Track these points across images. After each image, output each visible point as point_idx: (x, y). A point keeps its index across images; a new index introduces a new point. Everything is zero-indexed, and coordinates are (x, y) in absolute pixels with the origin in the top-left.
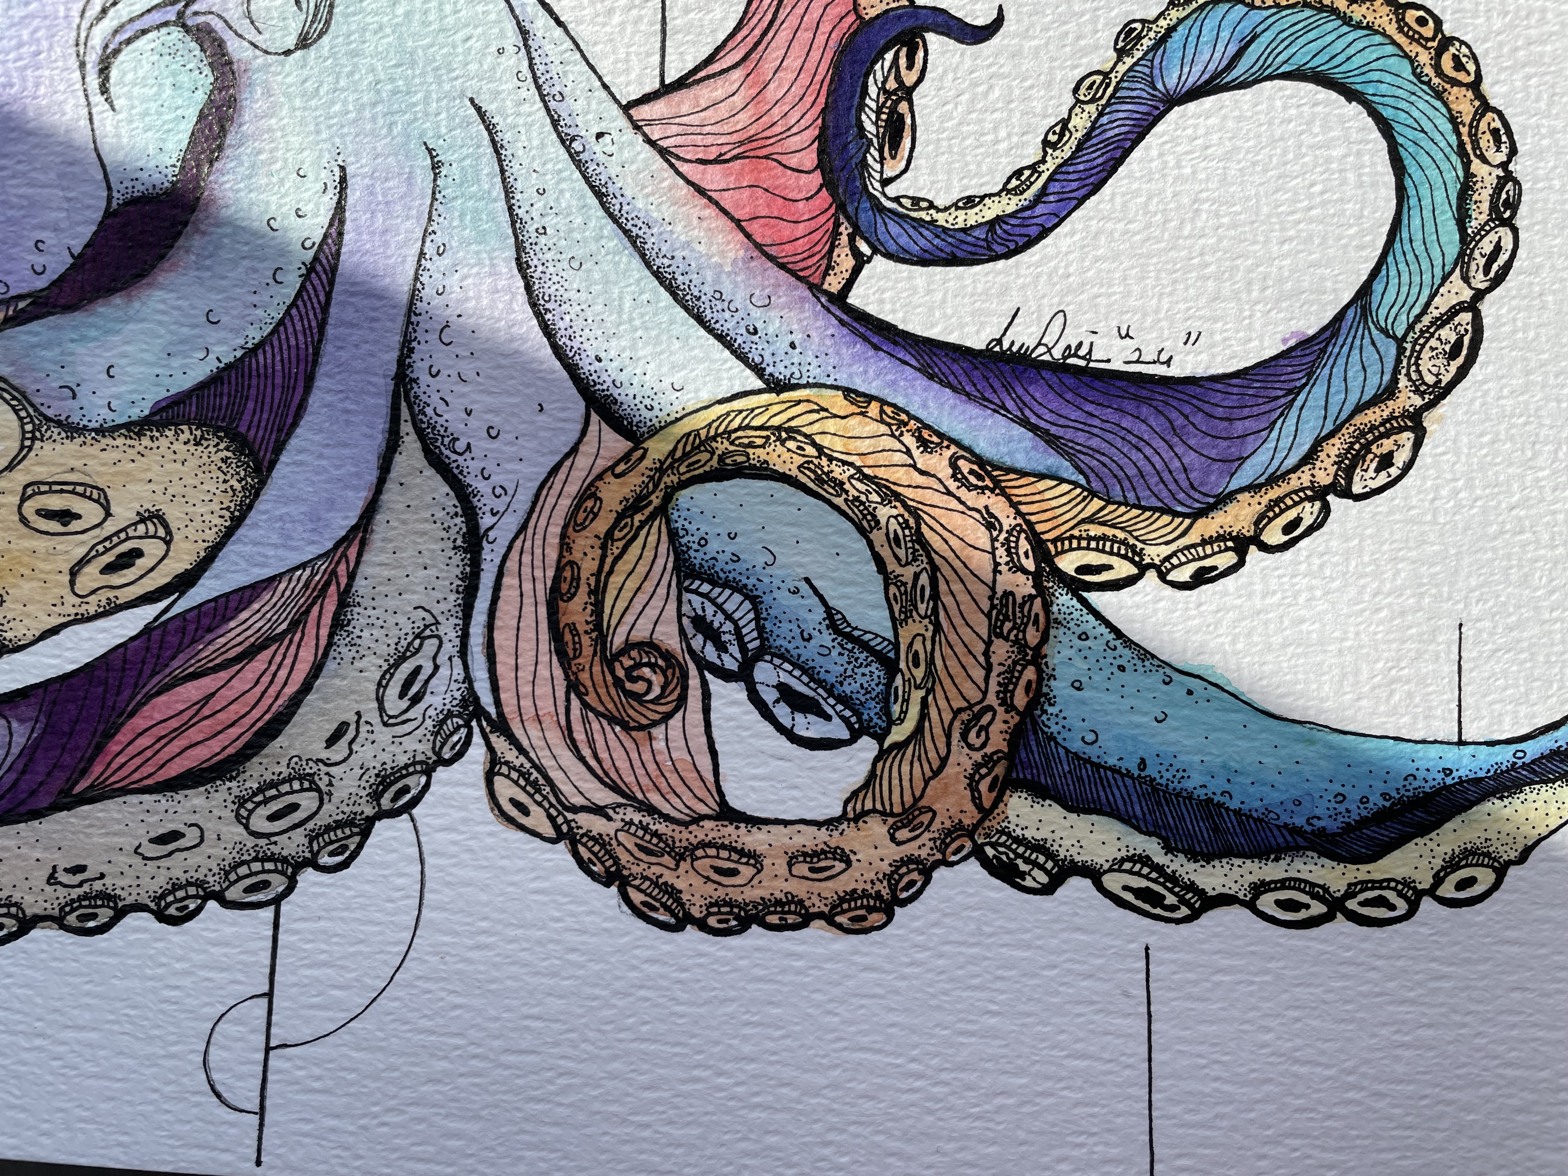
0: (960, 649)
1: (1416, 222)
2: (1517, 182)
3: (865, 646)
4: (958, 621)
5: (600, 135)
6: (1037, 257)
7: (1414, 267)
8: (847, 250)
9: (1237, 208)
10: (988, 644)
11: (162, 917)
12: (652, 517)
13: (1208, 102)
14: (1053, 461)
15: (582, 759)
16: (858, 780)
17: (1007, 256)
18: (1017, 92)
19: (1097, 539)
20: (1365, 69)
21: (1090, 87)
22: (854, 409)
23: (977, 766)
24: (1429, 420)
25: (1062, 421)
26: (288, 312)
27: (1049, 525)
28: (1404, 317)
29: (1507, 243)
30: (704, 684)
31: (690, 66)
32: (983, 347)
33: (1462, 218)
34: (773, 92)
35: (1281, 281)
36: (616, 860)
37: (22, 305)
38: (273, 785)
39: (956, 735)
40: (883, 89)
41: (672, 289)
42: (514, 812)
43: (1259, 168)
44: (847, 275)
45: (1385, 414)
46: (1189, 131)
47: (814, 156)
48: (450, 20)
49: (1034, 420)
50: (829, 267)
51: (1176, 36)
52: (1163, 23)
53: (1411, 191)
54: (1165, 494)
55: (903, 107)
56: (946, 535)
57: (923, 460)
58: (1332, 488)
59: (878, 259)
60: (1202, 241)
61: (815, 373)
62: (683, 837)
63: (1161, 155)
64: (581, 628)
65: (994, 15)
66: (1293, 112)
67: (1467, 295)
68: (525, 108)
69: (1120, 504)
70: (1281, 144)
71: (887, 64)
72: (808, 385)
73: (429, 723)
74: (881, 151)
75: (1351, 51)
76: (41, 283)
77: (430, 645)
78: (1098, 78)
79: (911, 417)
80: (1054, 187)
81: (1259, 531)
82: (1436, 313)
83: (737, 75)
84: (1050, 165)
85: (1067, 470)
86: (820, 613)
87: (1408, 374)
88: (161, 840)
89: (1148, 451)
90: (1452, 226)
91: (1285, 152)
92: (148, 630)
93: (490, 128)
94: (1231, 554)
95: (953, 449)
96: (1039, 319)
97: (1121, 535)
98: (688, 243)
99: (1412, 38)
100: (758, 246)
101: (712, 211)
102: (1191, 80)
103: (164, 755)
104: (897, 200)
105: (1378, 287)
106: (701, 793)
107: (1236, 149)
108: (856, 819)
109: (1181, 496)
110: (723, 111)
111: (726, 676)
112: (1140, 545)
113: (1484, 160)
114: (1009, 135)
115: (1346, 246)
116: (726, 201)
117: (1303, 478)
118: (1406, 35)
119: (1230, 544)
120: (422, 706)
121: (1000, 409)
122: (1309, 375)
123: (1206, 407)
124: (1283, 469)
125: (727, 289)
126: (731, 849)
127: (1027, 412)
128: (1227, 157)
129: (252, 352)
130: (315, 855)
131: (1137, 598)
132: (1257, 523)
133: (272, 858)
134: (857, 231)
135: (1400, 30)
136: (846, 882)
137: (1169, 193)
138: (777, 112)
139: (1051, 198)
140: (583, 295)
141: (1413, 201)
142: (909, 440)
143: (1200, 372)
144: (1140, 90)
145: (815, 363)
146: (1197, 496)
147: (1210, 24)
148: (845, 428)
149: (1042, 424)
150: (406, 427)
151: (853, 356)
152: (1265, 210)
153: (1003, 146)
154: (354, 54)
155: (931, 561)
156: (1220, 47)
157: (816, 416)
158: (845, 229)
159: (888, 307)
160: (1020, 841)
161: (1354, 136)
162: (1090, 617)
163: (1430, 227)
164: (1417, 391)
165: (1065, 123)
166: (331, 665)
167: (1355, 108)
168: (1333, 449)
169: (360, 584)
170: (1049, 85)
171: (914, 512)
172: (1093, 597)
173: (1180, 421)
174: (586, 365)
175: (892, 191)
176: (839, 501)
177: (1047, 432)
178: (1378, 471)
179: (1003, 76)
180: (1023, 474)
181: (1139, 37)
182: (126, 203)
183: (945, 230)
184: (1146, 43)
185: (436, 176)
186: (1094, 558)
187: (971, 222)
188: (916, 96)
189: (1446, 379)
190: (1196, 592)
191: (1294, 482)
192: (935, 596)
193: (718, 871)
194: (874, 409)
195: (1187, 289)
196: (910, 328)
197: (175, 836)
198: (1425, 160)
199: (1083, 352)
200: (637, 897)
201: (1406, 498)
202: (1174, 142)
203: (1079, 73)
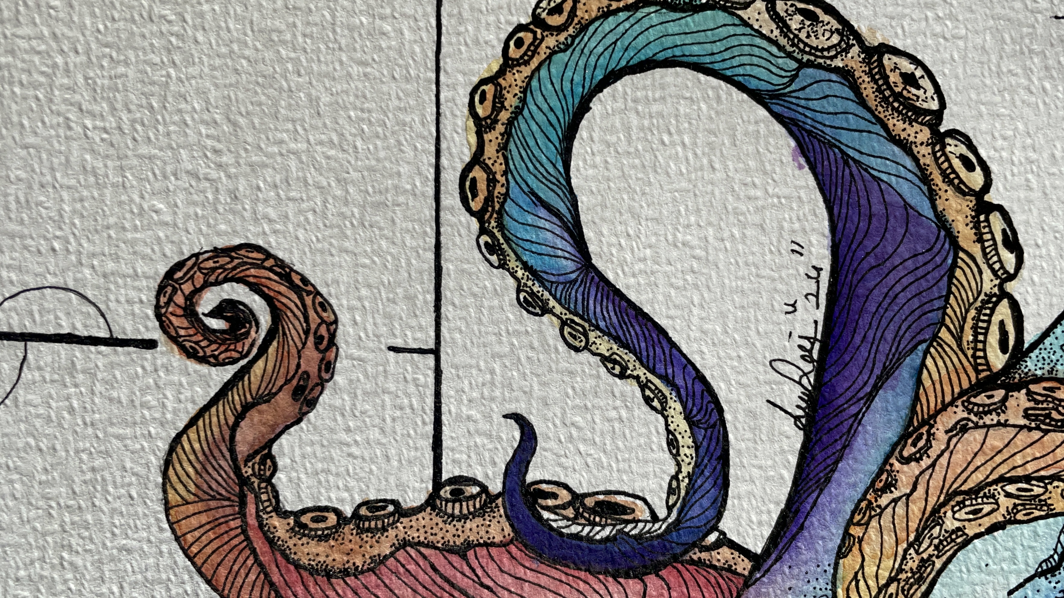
1: (696, 49)
4: (1049, 460)
6: (722, 385)
7: (736, 52)
8: (714, 553)
9: (682, 209)
13: (588, 233)
14: (905, 372)
17: (721, 411)
18: (578, 401)
19: (976, 334)
20: (561, 95)
21: (574, 337)
22: (855, 550)
24: (873, 40)
25: (870, 364)
27: (963, 377)
28: (780, 61)
32: (801, 433)
33: (692, 8)
35: (747, 171)
40: (574, 521)
43: (647, 189)
44: (736, 554)
45: (867, 79)
46: (614, 251)
47: (631, 582)
49: (868, 389)
50: (729, 570)
51: (531, 262)
52: (520, 273)
53: (669, 53)
54: (936, 274)
55: (589, 502)
56: (971, 468)
57: (903, 489)
58: (934, 126)
59: (721, 526)
60: (711, 239)
61: (823, 583)
63: (634, 275)
65: (511, 422)
66: (598, 159)
67: (760, 4)
69: (945, 313)
70: (625, 170)
71: (552, 517)
72: (834, 590)
74: (627, 522)
75: (545, 107)
78: (567, 330)
79: (864, 497)
80: (660, 368)
81: (971, 192)
82: (776, 32)
84: (641, 372)
85: (914, 360)
86: (1042, 582)
87: (831, 58)
89: (898, 288)
90: (698, 17)
91: (634, 167)
94: (991, 217)
95: (893, 461)
96: (778, 383)
97: (973, 313)
99: (535, 52)
102: (569, 249)
104: (670, 508)
105: (753, 84)
107: (630, 210)
109: (938, 259)
112: (982, 297)
114: (615, 408)
115: (717, 113)
118: (532, 57)
119: (982, 218)
121: (857, 418)
122: (833, 146)
123: (859, 237)
124: (916, 170)
127: (861, 394)
128: (636, 217)
131: (1030, 300)
132: (964, 194)
134: (697, 544)
135: (527, 63)
137: (668, 268)
139: (670, 371)
141: (678, 52)
142: (884, 500)
143: (827, 242)
144: (577, 294)
145: (814, 583)
146: (938, 246)
147: (522, 233)
148: (873, 557)
149: (872, 381)
151: (808, 549)
152: (684, 184)
153: (624, 413)
155: (995, 482)
156: (541, 223)
157: (862, 583)
158: (696, 555)
159: (765, 517)
161: (620, 104)
162: (1047, 341)
163: (701, 37)
164: (847, 51)
165: (604, 359)
167: (595, 105)
168: (897, 125)
170: (571, 373)
171: (950, 497)
172: (1029, 338)
173: (871, 260)
175: (662, 513)
176: (938, 565)
177: (879, 378)
178: (918, 87)
179: (564, 413)
180: (916, 399)
181: (532, 294)
183: (697, 465)
184: (536, 288)
186: (994, 338)
187: (690, 442)
188: (580, 491)
189: (835, 25)
190: (1025, 249)
192: (1027, 479)
194: (856, 531)
195: (753, 254)
196: (784, 498)
198: (642, 40)
199: (807, 345)
201: (943, 63)
202: (623, 263)
203: (562, 347)
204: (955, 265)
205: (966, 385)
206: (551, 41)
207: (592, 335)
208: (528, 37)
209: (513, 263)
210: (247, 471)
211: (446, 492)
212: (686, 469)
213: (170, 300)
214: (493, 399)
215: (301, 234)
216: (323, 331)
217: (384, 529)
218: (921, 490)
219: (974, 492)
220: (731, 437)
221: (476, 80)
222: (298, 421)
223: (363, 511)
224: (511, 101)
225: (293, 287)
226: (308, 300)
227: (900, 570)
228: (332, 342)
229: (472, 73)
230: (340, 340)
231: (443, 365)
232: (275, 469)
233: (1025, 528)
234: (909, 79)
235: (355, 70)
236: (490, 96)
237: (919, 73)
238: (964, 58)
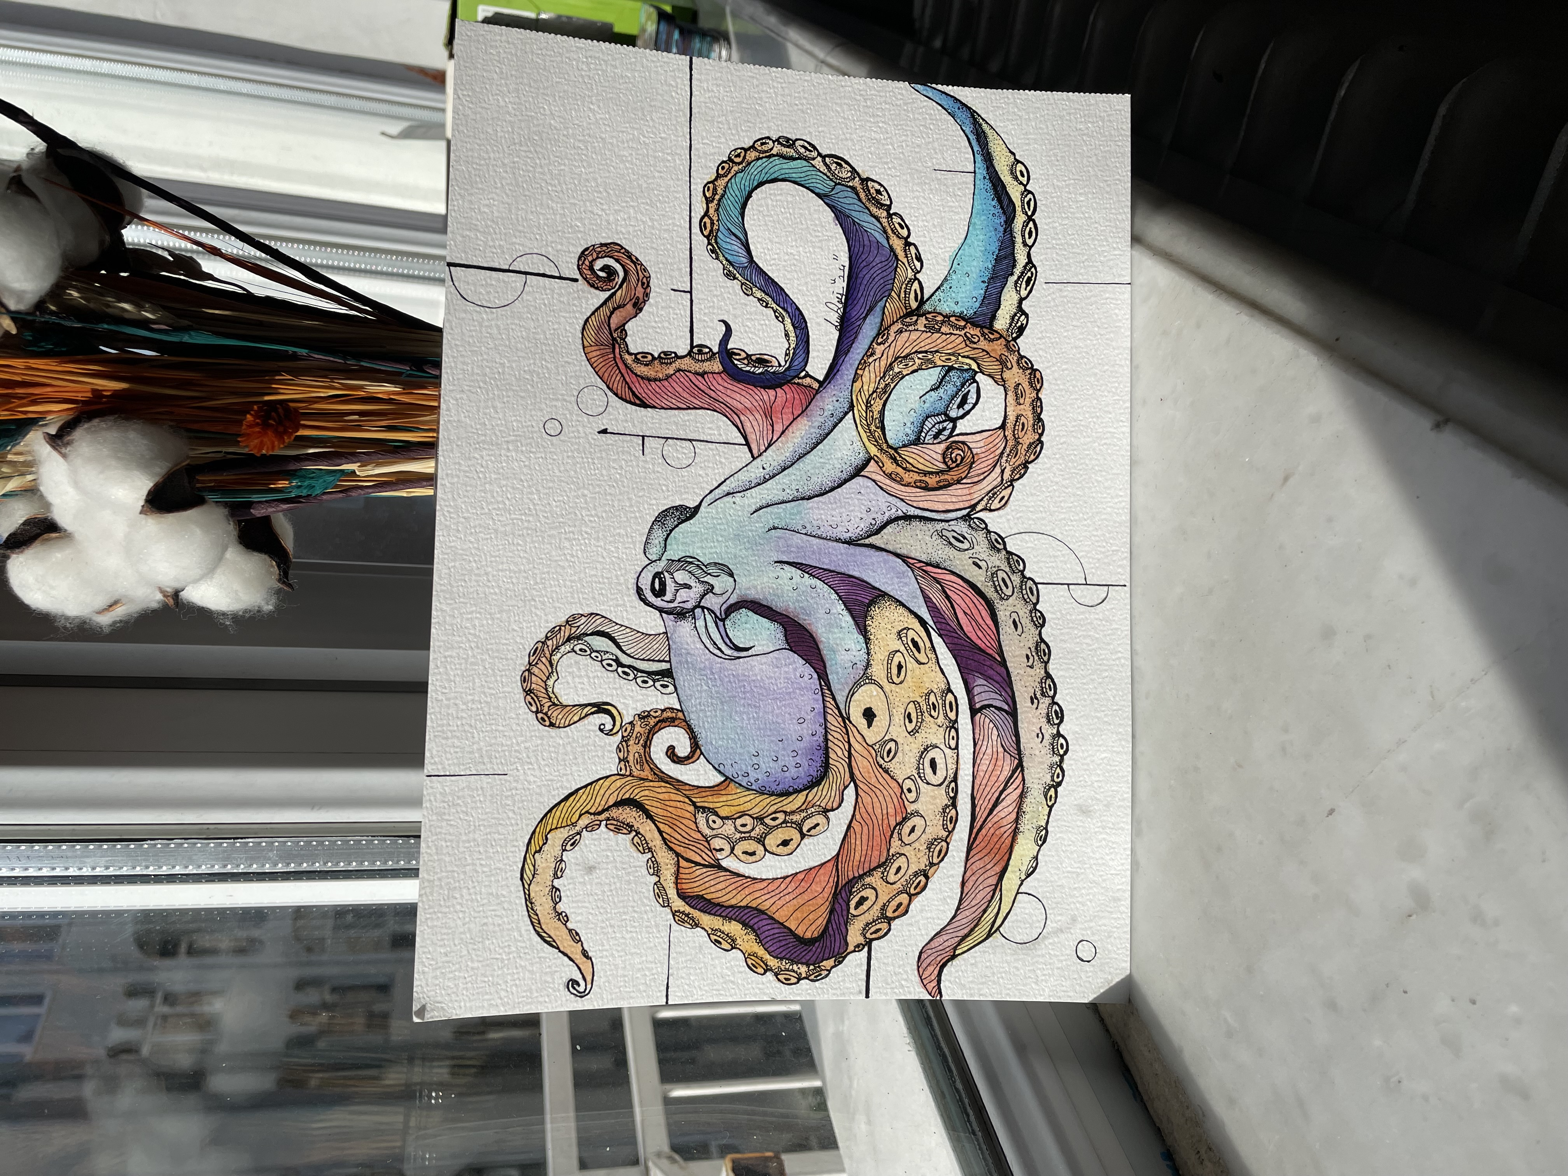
0: (944, 344)
1: (794, 175)
2: (780, 138)
3: (944, 377)
4: (934, 344)
5: (764, 468)
6: (806, 312)
7: (810, 177)
8: (804, 380)
9: (790, 239)
10: (943, 334)
11: (1042, 626)
12: (898, 453)
13: (752, 247)
14: (878, 309)
15: (985, 478)
16: (990, 381)
17: (806, 323)
18: (748, 316)
19: (905, 294)
20: (740, 190)
21: (747, 290)
22: (860, 379)
23: (985, 339)
24: (863, 175)
25: (864, 305)
26: (826, 584)
27: (901, 311)
28: (828, 182)
29: (801, 143)
30: (958, 435)
31: (739, 434)
33: (792, 159)
34: (748, 405)
36: (1020, 465)
37: (823, 683)
38: (995, 587)
39: (975, 346)
40: (747, 365)
41: (818, 444)
42: (1003, 502)
43: (776, 231)
44: (813, 380)
47: (770, 391)
48: (724, 521)
49: (864, 315)
50: (810, 387)
51: (729, 258)
52: (724, 262)
53: (783, 176)
54: (890, 270)
55: (754, 358)
56: (904, 347)
57: (878, 355)
58: (888, 211)
59: (807, 369)
60: (801, 252)
61: (847, 393)
62: (1011, 443)
63: (770, 266)
64: (938, 479)
65: (722, 323)
66: (755, 217)
67: (819, 159)
68: (754, 495)
69: (893, 285)
70: (767, 222)
71: (738, 363)
72: (851, 396)
73: (973, 533)
74: (769, 366)
75: (734, 195)
76: (815, 676)
77: (945, 533)
78: (743, 287)
79: (863, 359)
80: (782, 304)
81: (903, 238)
82: (826, 170)
83: (742, 418)
84: (774, 305)
85: (881, 304)
87: (848, 182)
88: (1016, 627)
89: (875, 274)
90: (795, 162)
91: (770, 221)
92: (940, 635)
93: (761, 508)
94: (911, 248)
95: (874, 344)
96: (829, 312)
97: (904, 286)
98: (802, 438)
99: (729, 172)
100: (803, 412)
101: (790, 429)
102: (744, 253)
103: (985, 627)
104: (786, 362)
105: (817, 191)
106: (996, 435)
107: (769, 238)
108: (1004, 381)
109: (891, 264)
110: (755, 423)
111: (954, 428)
112: (908, 279)
113: (772, 149)
114: (763, 320)
115: (802, 201)
116: (786, 423)
117: (884, 221)
118: (728, 174)
119: (907, 248)
120: (966, 535)
121: (860, 326)
122: (848, 216)
124: (881, 227)
125: (816, 424)
126: (1015, 425)
127: (861, 317)
128: (771, 241)
129: (840, 598)
130: (1020, 571)
131: (926, 281)
133: (1021, 587)
134: (797, 376)
136: (1026, 385)
137: (784, 263)
138: (756, 404)
139: (785, 305)
140: (820, 476)
141: (787, 176)
142: (871, 360)
143: (847, 255)
144: (748, 272)
145: (843, 393)
146: (890, 259)
147: (725, 246)
148: (867, 383)
149: (865, 312)
150: (867, 541)
151: (841, 379)
152: (790, 229)
153: (767, 322)
154: (735, 556)
155: (914, 353)
156: (733, 242)
157: (862, 393)
158: (796, 381)
159: (824, 366)
160: (1011, 325)
161: (764, 196)
162: (933, 298)
163: (796, 171)
164: (854, 179)
165: (759, 300)
166: (952, 568)
167: (754, 195)
168: (874, 210)
169: (924, 558)
171: (896, 359)
172: (926, 297)
173: (864, 263)
174: (844, 476)
175: (783, 363)
176: (892, 386)
177: (868, 310)
178: (882, 195)
179: (743, 321)
180: (883, 320)
181: (729, 271)
182: (787, 643)
183: (797, 345)
184: (731, 269)
185: (778, 528)
187: (794, 334)
188: (750, 353)
189: (849, 169)
190: (924, 261)
191: (886, 224)
192: (926, 352)
193: (1023, 429)
194: (859, 372)
195: (818, 259)
196: (831, 358)
197: (1014, 622)
198: (772, 171)
199: (840, 297)
200: (1032, 457)
201: (891, 185)
202: (766, 260)
203: (742, 294)
204: (897, 266)
205: (902, 314)
206: (736, 168)
207: (754, 289)
208: (726, 166)
209: (721, 258)
210: (615, 335)
211: (695, 350)
212: (793, 346)
213: (583, 263)
214: (714, 313)
215: (635, 240)
216: (645, 280)
217: (671, 363)
218: (885, 355)
219: (905, 357)
220: (810, 334)
221: (705, 182)
222: (635, 316)
223: (662, 355)
224: (720, 191)
225: (632, 261)
226: (639, 267)
227: (877, 388)
228: (648, 285)
229: (704, 179)
230: (651, 284)
231: (693, 298)
232: (626, 335)
233: (926, 371)
234: (878, 192)
235: (657, 174)
236: (711, 189)
237: (882, 189)
238: (899, 184)
